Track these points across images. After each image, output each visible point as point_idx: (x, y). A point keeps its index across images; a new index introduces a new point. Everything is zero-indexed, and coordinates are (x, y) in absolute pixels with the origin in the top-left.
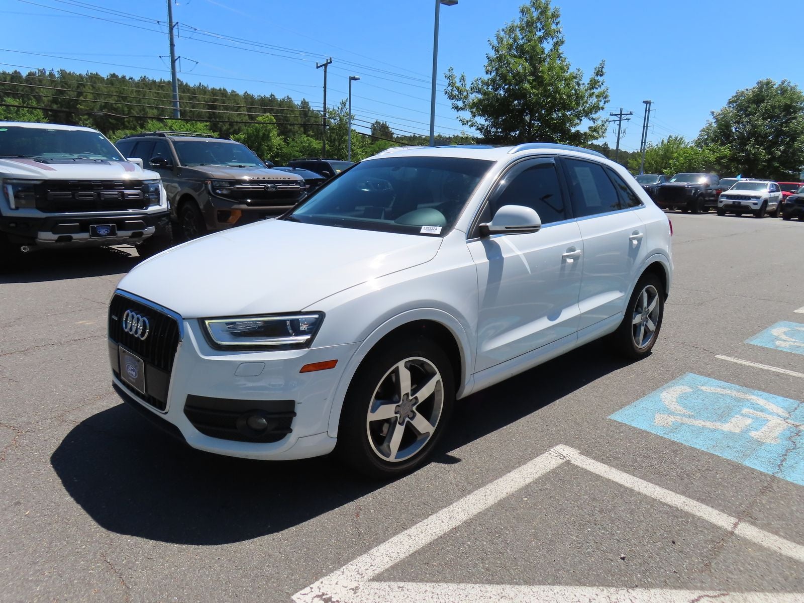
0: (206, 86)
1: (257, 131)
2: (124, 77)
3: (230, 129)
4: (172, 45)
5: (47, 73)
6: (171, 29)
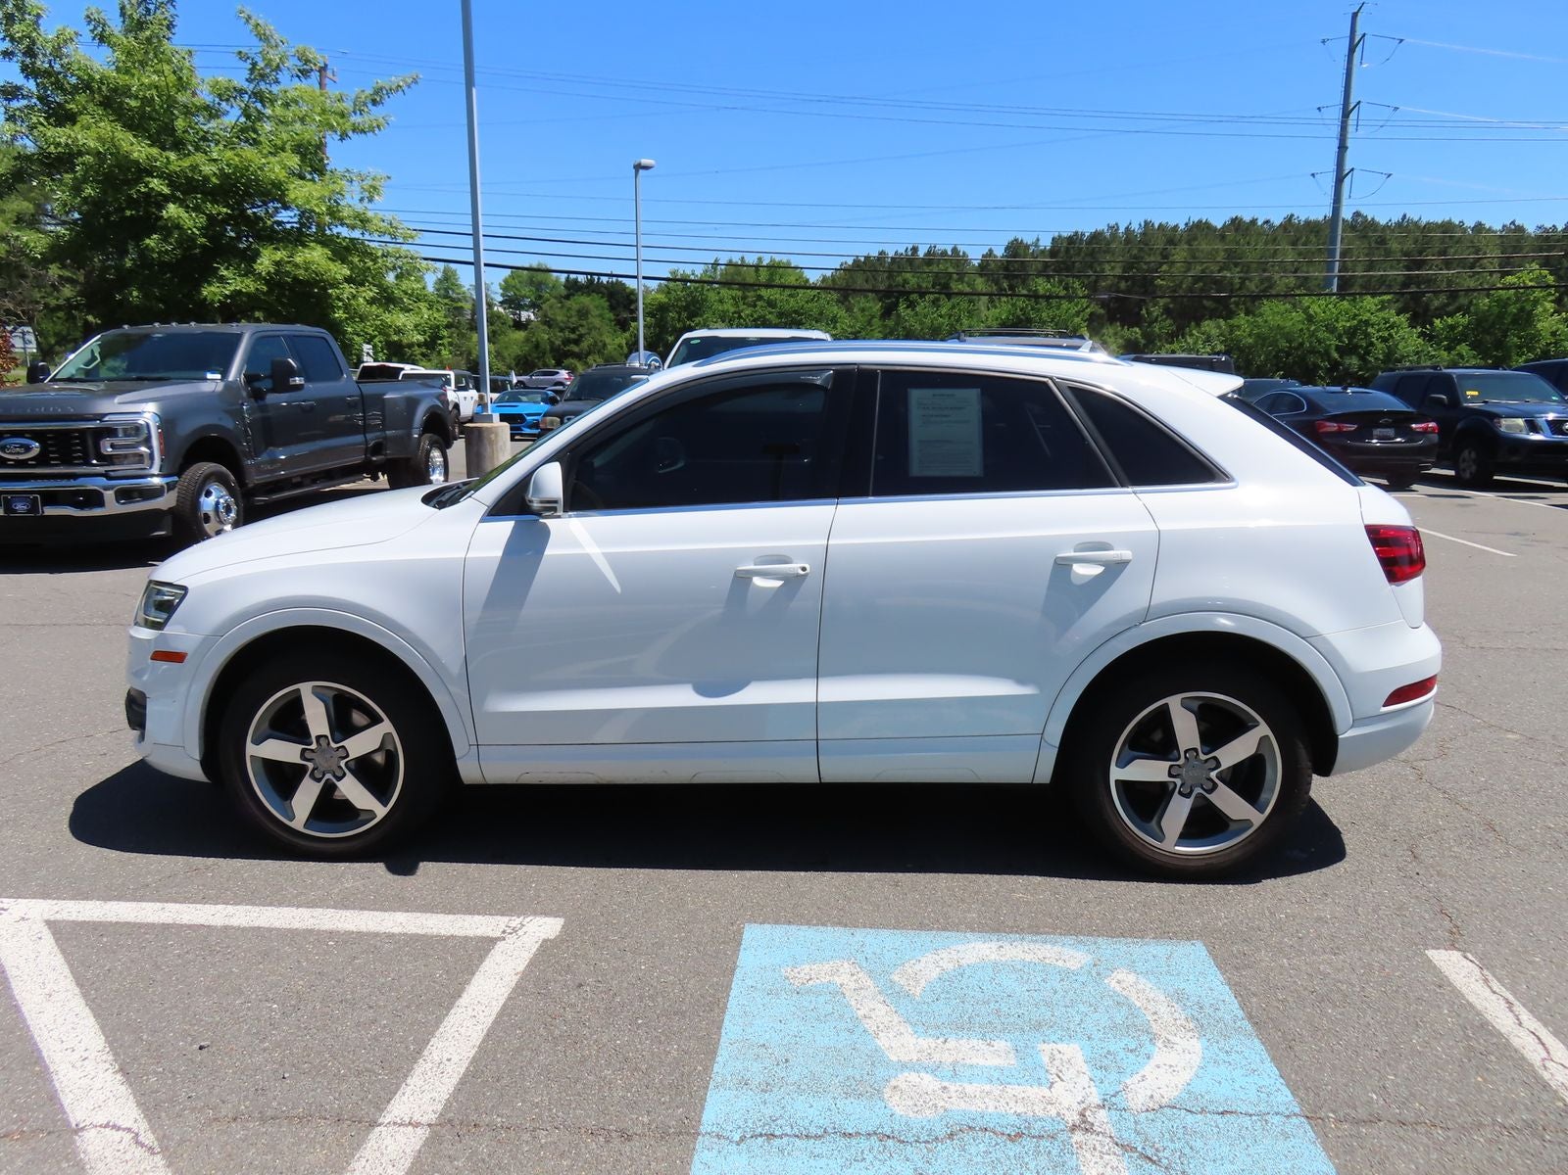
0: (1416, 219)
1: (1504, 304)
2: (1254, 222)
3: (1447, 305)
4: (1342, 148)
5: (1122, 230)
6: (1346, 114)
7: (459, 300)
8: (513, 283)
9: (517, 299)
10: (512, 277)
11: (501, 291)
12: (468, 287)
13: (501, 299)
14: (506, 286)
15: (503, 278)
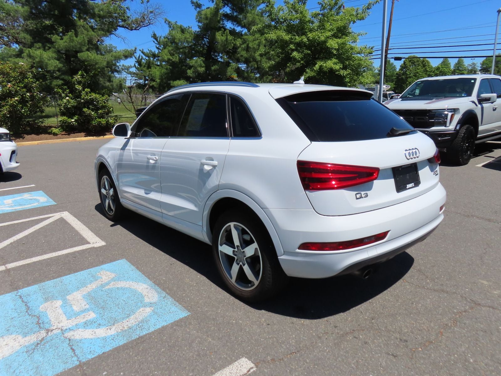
7: (463, 70)
8: (486, 62)
9: (487, 68)
10: (486, 60)
11: (481, 66)
12: (467, 65)
13: (480, 69)
14: (483, 64)
15: (482, 61)
